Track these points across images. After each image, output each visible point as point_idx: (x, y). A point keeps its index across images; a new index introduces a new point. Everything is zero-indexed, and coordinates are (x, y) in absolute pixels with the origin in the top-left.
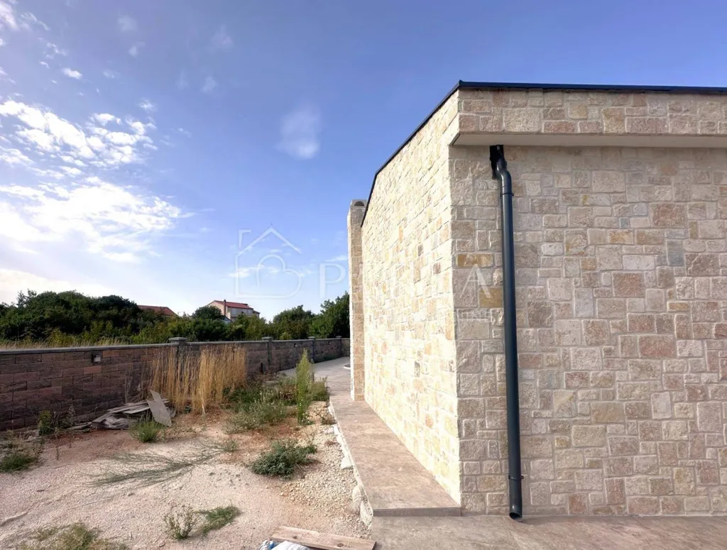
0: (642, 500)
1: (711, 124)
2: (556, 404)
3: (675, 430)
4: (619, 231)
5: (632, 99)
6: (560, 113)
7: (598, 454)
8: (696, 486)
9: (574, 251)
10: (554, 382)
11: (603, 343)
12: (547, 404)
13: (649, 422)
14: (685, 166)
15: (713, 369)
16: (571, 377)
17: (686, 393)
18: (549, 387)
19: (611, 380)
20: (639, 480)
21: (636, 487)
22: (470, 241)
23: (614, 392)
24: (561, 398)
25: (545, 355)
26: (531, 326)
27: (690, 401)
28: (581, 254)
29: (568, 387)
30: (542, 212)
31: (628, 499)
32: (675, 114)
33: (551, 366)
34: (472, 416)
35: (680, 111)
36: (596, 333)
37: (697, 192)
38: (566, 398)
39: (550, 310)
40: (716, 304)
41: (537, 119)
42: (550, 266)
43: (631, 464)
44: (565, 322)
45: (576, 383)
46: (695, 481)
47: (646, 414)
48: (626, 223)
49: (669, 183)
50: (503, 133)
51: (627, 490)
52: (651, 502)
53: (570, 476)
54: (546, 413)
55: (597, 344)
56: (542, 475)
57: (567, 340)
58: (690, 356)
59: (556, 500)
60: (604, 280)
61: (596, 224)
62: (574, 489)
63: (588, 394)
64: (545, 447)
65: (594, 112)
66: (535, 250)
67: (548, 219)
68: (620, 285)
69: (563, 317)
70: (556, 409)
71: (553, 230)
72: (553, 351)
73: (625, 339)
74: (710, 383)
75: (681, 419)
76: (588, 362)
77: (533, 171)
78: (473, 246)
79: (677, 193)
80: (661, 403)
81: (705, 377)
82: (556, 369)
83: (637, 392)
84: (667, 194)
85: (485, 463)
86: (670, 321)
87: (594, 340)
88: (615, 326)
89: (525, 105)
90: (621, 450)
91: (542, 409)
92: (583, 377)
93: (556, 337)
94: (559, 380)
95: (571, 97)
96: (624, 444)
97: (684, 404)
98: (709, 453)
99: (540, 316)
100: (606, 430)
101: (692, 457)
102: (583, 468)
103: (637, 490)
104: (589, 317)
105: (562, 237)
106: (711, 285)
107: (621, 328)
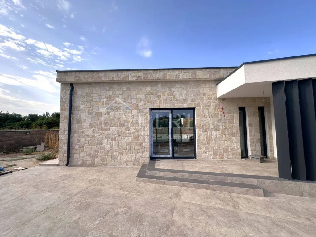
0: (99, 163)
1: (113, 78)
2: (81, 141)
3: (108, 147)
4: (98, 102)
5: (95, 73)
6: (79, 77)
7: (89, 153)
8: (111, 160)
9: (87, 107)
10: (81, 136)
11: (92, 128)
12: (79, 141)
13: (102, 146)
14: (115, 86)
15: (117, 133)
16: (85, 135)
17: (111, 139)
18: (80, 137)
19: (94, 136)
20: (98, 159)
21: (98, 160)
22: (64, 105)
23: (94, 139)
24: (82, 140)
25: (79, 130)
26: (77, 124)
27: (112, 141)
28: (89, 107)
29: (84, 138)
30: (81, 98)
31: (96, 163)
32: (105, 76)
33: (80, 133)
34: (62, 144)
35: (106, 75)
36: (91, 125)
37: (118, 92)
38: (83, 140)
39: (81, 120)
40: (120, 119)
41: (74, 78)
42: (82, 110)
43: (97, 155)
44: (84, 123)
45: (86, 137)
46: (111, 159)
47: (101, 144)
48: (100, 100)
49: (111, 91)
50: (66, 81)
51: (96, 161)
52: (101, 163)
53: (83, 158)
54: (79, 143)
55: (91, 128)
56: (77, 157)
57: (84, 127)
58: (113, 131)
59: (79, 163)
60: (94, 113)
61: (93, 100)
62: (84, 160)
63: (88, 139)
64: (78, 151)
65: (86, 76)
66: (79, 107)
67: (82, 100)
68: (98, 114)
69: (84, 122)
70: (81, 143)
71: (83, 102)
72: (81, 130)
73: (98, 127)
74: (117, 137)
75: (109, 145)
76: (89, 132)
77: (79, 89)
78: (65, 106)
79: (112, 93)
80: (105, 141)
81: (116, 135)
82: (81, 134)
83: (100, 139)
84: (110, 93)
85: (64, 154)
86: (109, 123)
87: (90, 127)
88: (96, 124)
89: (71, 75)
90: (95, 152)
91: (78, 142)
92: (88, 135)
93: (82, 126)
94: (82, 136)
95: (81, 73)
96: (96, 150)
97: (110, 142)
98: (115, 153)
99: (79, 122)
100: (92, 147)
101: (111, 153)
102: (86, 156)
103: (98, 161)
104: (90, 122)
105: (85, 104)
106: (119, 114)
107: (97, 124)
